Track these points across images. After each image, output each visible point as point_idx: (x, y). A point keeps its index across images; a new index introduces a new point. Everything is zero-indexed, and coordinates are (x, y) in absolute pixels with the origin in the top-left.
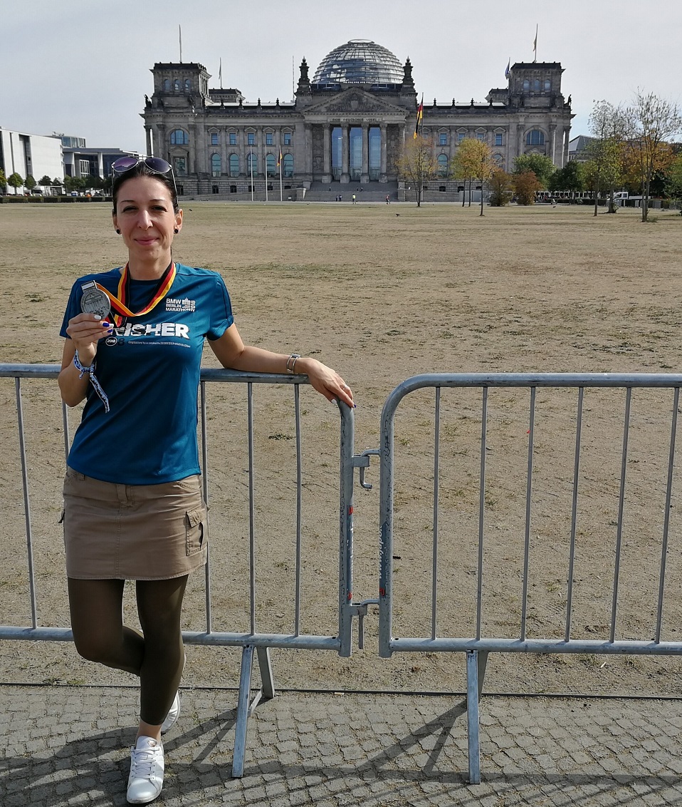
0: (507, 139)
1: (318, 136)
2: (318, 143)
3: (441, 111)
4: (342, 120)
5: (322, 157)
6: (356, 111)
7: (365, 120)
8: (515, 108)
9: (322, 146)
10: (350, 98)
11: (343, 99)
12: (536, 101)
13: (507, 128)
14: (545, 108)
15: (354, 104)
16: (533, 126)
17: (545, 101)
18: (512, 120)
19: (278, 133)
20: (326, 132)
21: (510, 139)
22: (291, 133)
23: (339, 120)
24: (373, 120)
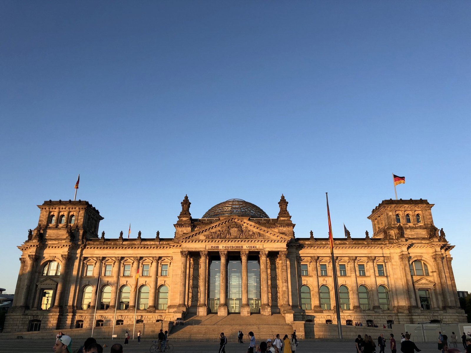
0: (390, 269)
3: (319, 242)
4: (221, 247)
6: (236, 238)
8: (393, 239)
10: (230, 225)
11: (223, 227)
12: (413, 233)
13: (388, 259)
14: (424, 239)
16: (416, 256)
17: (423, 233)
18: (392, 250)
19: (154, 264)
20: (203, 260)
22: (169, 264)
23: (218, 247)
24: (253, 247)
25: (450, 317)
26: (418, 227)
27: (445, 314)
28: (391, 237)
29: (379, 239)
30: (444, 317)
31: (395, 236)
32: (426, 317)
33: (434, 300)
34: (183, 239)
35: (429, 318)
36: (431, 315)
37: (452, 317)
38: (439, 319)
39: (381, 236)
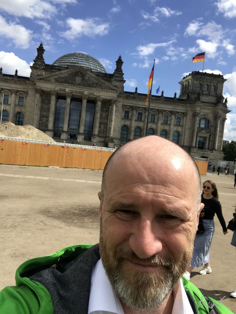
0: (185, 121)
1: (46, 102)
2: (46, 107)
3: (140, 97)
4: (67, 90)
5: (47, 117)
6: (79, 85)
7: (86, 93)
8: (192, 101)
9: (49, 109)
10: (76, 74)
11: (70, 75)
12: (207, 98)
13: (184, 114)
14: (213, 103)
15: (78, 79)
16: (204, 115)
17: (212, 99)
18: (189, 109)
19: (13, 96)
20: (53, 98)
21: (187, 122)
22: (25, 97)
23: (65, 90)
24: (92, 94)
25: (213, 156)
26: (212, 94)
27: (211, 154)
28: (191, 99)
29: (183, 100)
30: (210, 155)
31: (195, 99)
32: (199, 154)
33: (207, 144)
34: (38, 79)
35: (201, 154)
36: (202, 153)
37: (215, 156)
38: (206, 156)
39: (185, 98)
